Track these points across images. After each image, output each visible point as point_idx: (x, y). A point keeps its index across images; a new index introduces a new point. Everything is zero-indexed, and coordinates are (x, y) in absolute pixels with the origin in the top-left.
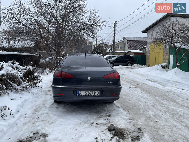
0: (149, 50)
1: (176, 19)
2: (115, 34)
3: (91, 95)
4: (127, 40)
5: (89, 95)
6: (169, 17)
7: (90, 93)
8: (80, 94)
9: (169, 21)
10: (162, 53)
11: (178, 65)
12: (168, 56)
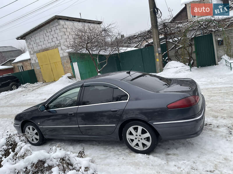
6: (56, 20)
10: (60, 63)
11: (99, 70)
12: (70, 65)
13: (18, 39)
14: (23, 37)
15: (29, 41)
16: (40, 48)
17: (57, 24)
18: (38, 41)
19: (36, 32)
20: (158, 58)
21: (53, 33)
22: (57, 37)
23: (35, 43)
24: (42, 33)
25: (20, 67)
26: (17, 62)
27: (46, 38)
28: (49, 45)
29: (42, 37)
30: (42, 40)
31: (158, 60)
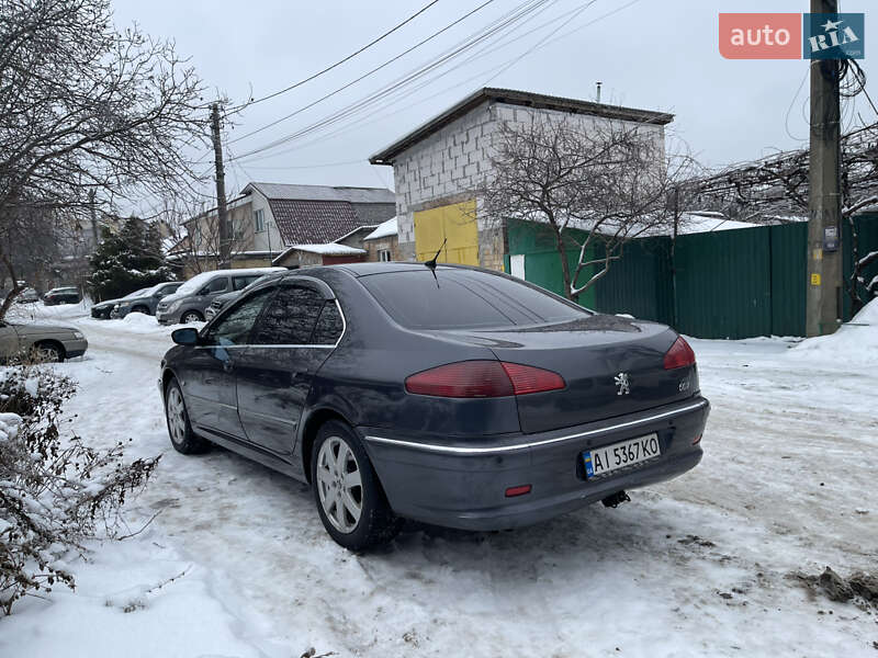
0: (412, 239)
1: (515, 114)
2: (219, 165)
3: (635, 461)
4: (270, 200)
5: (629, 462)
6: (488, 103)
7: (630, 453)
8: (597, 465)
9: (491, 121)
10: (475, 251)
11: (574, 291)
12: (502, 263)
13: (373, 161)
14: (388, 157)
15: (403, 170)
16: (427, 194)
17: (486, 117)
18: (425, 173)
19: (424, 142)
20: (817, 272)
21: (470, 147)
22: (478, 163)
23: (417, 177)
24: (440, 146)
25: (384, 254)
26: (379, 238)
27: (449, 165)
28: (452, 189)
29: (438, 158)
30: (437, 169)
31: (816, 279)
